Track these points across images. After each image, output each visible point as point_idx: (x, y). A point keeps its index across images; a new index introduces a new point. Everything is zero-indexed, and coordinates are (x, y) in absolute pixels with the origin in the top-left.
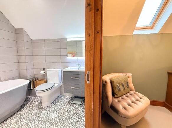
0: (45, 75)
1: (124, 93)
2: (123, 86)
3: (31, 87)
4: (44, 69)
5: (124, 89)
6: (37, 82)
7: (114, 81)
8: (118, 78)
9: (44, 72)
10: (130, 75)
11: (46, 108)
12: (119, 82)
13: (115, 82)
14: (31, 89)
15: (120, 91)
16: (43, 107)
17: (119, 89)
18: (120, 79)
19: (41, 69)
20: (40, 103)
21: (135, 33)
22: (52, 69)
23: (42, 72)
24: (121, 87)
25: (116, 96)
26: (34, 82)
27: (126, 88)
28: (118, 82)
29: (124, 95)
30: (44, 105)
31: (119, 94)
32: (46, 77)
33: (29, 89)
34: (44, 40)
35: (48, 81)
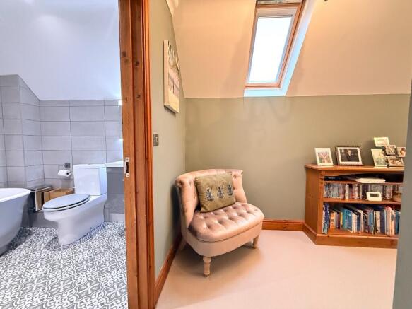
0: (69, 179)
1: (221, 204)
2: (220, 192)
3: (35, 206)
4: (67, 166)
5: (222, 197)
6: (49, 194)
7: (202, 182)
8: (211, 178)
9: (69, 171)
10: (239, 173)
11: (69, 246)
12: (211, 184)
13: (203, 184)
14: (34, 211)
15: (211, 200)
16: (60, 246)
17: (210, 196)
18: (215, 179)
19: (59, 165)
20: (56, 238)
21: (248, 93)
22: (87, 166)
23: (63, 173)
24: (215, 194)
25: (203, 209)
26: (43, 194)
27: (226, 195)
28: (208, 184)
29: (222, 208)
30: (63, 240)
31: (208, 205)
32: (72, 183)
33: (29, 212)
34: (69, 101)
35: (76, 192)
